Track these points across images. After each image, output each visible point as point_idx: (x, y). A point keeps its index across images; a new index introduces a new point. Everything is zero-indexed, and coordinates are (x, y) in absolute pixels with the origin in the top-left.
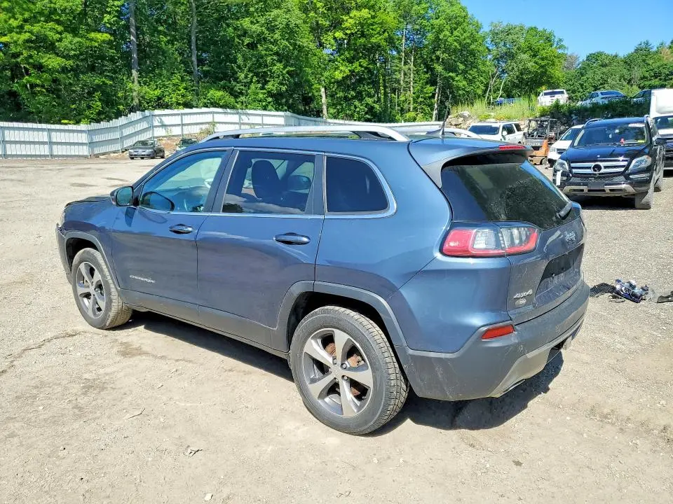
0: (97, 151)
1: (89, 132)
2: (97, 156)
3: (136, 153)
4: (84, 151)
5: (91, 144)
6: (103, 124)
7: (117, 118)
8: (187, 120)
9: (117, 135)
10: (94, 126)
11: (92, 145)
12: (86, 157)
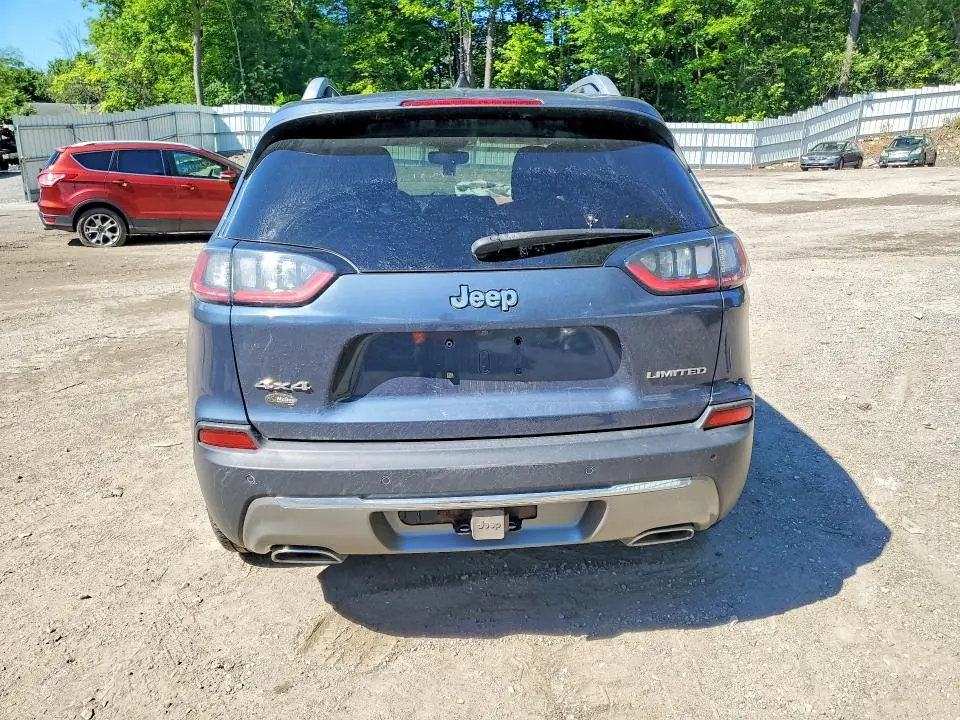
0: (764, 159)
1: (758, 132)
2: (762, 167)
3: (810, 162)
4: (746, 159)
5: (758, 149)
6: (783, 120)
7: (805, 109)
8: (923, 105)
9: (800, 135)
10: (769, 122)
11: (758, 151)
12: (746, 167)
